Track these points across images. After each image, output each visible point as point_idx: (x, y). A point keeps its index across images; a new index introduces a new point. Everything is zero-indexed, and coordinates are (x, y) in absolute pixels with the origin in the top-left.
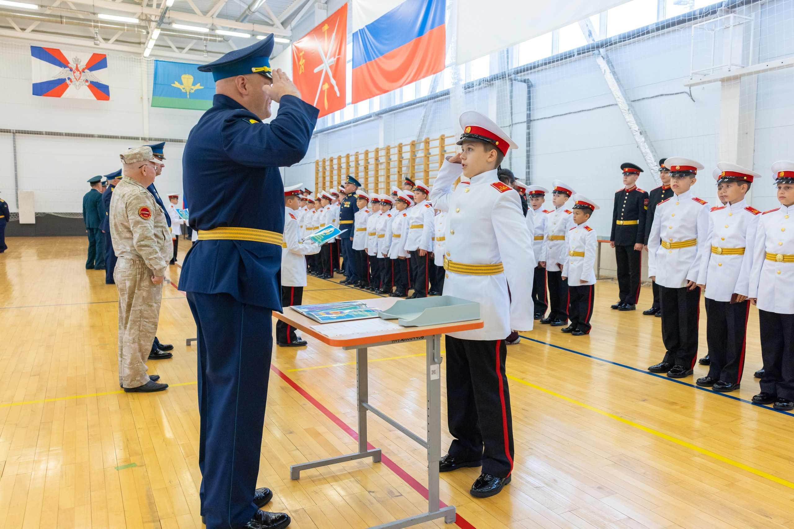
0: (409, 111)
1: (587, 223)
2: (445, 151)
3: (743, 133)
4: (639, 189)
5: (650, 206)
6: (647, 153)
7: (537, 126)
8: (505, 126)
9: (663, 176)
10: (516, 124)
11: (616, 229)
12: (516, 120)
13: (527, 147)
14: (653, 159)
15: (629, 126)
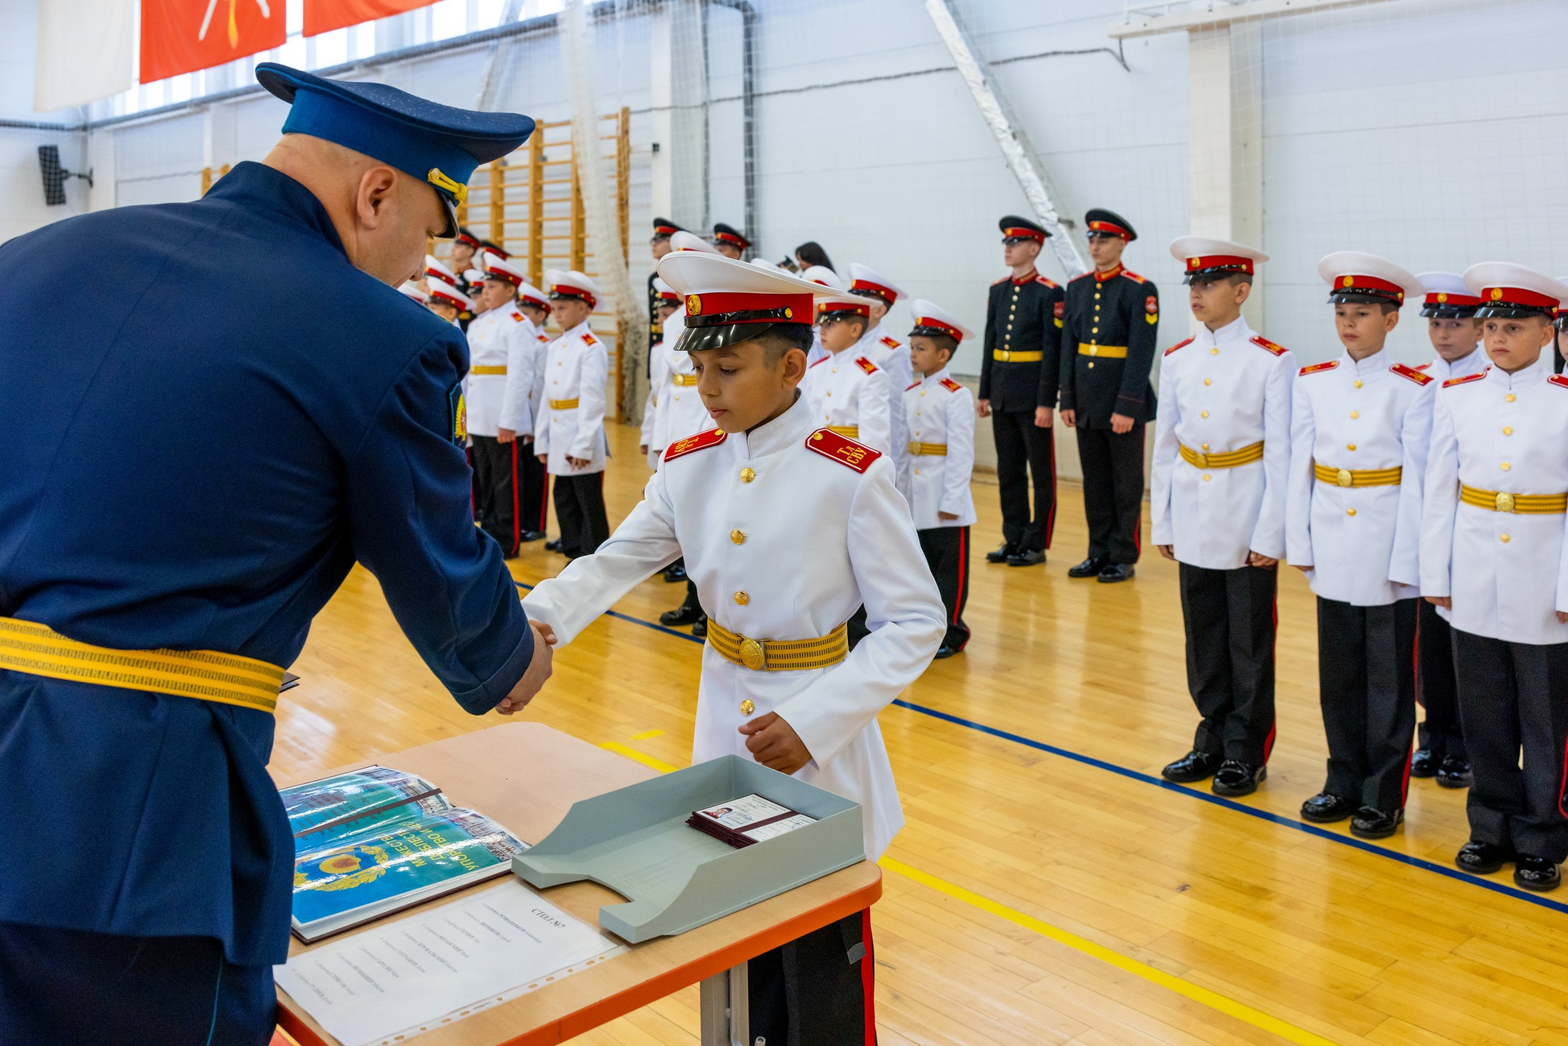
0: (452, 60)
1: (945, 373)
2: (544, 159)
3: (1240, 144)
4: (1044, 279)
5: (1070, 318)
6: (1029, 181)
7: (769, 110)
8: (693, 104)
9: (1096, 250)
10: (719, 101)
11: (992, 373)
12: (716, 93)
13: (746, 155)
14: (1045, 198)
15: (985, 119)
